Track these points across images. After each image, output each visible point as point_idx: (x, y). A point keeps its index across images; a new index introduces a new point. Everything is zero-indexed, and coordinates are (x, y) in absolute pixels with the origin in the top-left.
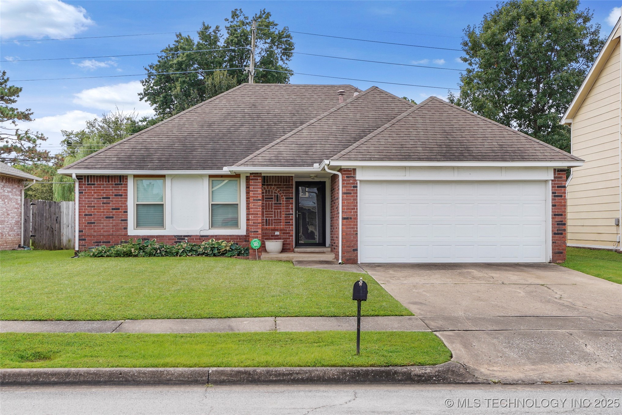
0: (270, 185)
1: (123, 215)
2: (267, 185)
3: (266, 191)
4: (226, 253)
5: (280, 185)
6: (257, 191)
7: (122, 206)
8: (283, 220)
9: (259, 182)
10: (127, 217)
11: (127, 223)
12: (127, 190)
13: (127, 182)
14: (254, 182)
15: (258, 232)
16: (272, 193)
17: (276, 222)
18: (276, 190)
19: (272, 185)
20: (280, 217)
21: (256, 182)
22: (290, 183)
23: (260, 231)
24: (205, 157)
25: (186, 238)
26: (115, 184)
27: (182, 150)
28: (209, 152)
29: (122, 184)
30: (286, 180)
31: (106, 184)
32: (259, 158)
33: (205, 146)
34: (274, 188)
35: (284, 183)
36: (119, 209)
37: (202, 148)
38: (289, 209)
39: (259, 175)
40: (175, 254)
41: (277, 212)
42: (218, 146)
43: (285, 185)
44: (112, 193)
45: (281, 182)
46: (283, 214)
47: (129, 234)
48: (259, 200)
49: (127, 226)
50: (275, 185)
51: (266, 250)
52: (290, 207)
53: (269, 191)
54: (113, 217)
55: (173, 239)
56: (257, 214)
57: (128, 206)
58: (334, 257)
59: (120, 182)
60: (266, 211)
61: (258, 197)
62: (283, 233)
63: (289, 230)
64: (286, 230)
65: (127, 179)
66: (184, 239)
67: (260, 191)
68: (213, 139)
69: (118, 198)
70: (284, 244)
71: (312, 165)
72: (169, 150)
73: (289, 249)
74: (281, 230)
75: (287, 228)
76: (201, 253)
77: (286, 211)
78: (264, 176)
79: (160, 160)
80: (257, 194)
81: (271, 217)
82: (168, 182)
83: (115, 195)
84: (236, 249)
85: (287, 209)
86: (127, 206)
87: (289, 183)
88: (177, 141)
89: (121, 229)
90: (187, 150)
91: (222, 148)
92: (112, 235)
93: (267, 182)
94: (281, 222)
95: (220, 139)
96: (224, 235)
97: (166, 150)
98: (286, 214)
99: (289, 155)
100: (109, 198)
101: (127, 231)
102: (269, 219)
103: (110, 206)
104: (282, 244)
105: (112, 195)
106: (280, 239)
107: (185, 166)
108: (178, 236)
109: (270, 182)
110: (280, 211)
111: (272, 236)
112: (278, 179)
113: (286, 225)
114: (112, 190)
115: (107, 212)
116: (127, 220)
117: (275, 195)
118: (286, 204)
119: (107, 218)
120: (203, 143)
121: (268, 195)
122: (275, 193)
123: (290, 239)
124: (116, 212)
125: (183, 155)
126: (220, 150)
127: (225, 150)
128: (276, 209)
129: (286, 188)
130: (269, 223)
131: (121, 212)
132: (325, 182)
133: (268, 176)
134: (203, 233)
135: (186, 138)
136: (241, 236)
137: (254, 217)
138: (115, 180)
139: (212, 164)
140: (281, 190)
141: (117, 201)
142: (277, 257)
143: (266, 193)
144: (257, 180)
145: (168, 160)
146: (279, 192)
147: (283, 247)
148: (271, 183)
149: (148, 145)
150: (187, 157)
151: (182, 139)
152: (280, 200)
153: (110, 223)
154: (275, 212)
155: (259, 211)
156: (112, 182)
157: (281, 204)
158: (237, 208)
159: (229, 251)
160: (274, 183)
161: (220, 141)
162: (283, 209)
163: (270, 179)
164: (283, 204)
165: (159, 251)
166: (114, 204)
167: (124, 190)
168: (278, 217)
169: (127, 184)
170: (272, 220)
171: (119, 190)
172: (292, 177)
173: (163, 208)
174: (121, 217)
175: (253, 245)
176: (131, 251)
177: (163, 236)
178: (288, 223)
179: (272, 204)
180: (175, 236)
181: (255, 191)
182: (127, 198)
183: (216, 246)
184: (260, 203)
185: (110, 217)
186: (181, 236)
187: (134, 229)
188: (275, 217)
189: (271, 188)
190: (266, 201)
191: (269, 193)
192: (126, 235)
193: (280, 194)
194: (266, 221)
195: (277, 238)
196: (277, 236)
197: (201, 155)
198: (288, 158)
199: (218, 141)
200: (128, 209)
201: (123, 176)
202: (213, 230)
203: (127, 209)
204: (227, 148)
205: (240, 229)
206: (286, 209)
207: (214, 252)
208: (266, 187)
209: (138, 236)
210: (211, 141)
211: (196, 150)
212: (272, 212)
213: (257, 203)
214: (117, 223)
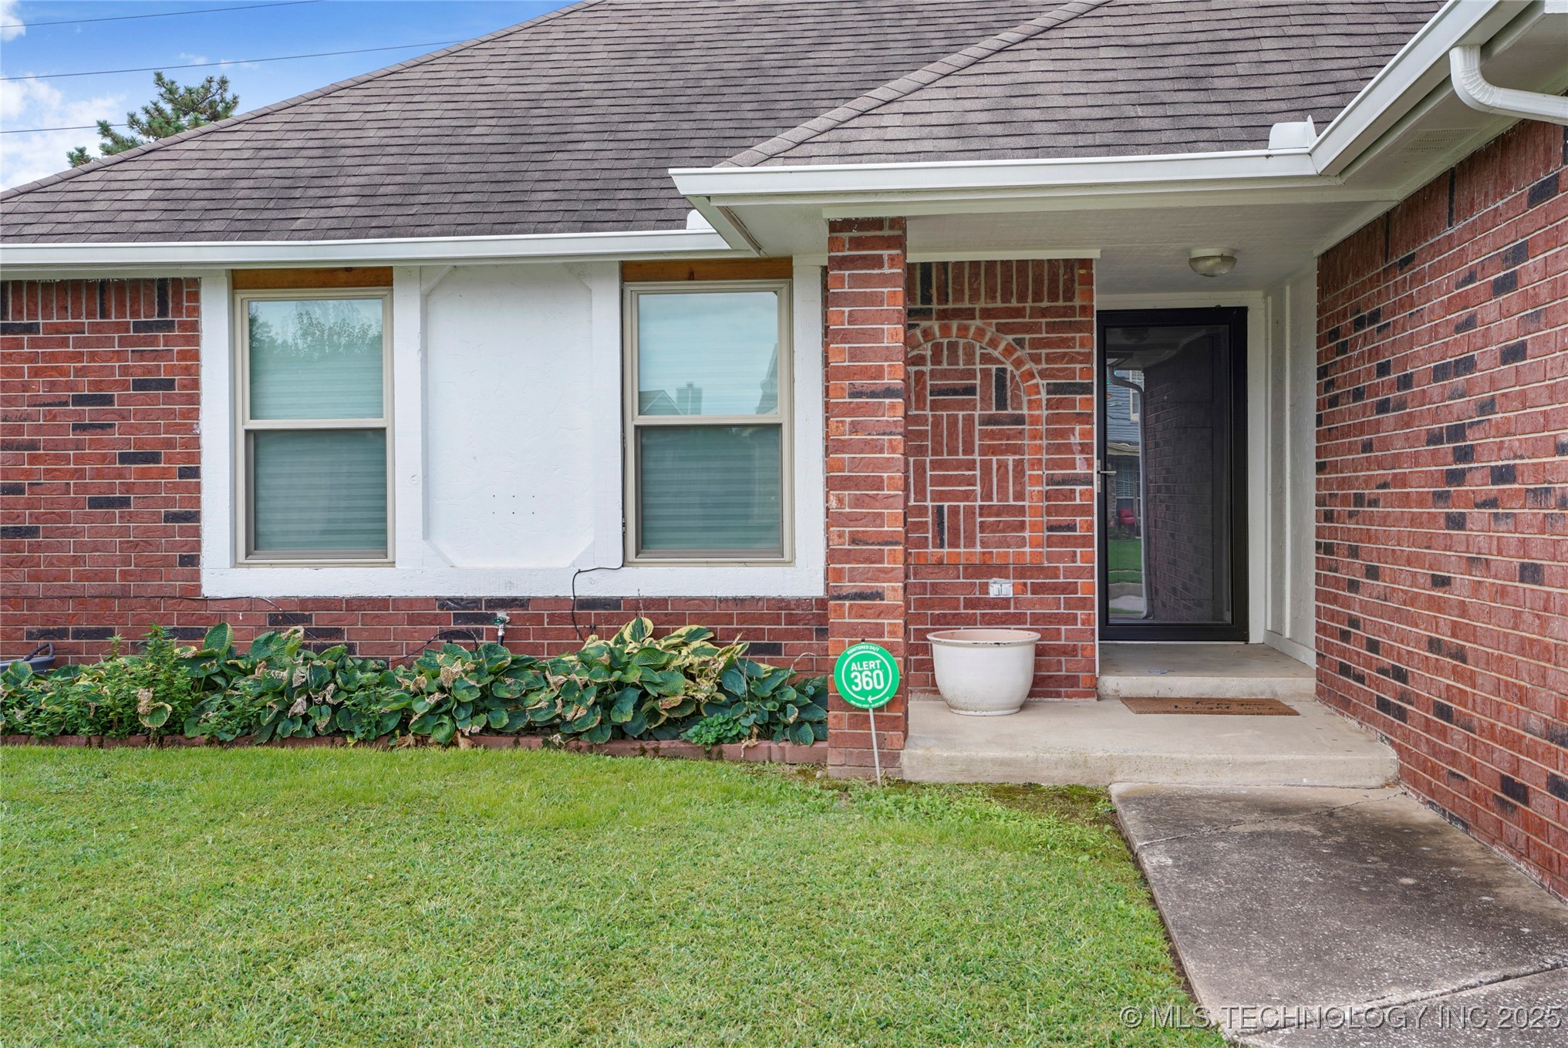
0: (957, 314)
1: (175, 487)
2: (943, 315)
3: (937, 349)
4: (696, 716)
5: (1019, 312)
6: (876, 336)
7: (169, 444)
8: (1035, 512)
9: (886, 280)
10: (198, 500)
11: (197, 532)
12: (196, 356)
13: (196, 311)
14: (856, 281)
15: (879, 595)
16: (970, 358)
17: (995, 528)
18: (993, 344)
19: (970, 314)
20: (1020, 495)
21: (866, 281)
22: (1077, 302)
23: (893, 592)
24: (606, 174)
25: (501, 614)
26: (138, 327)
27: (502, 149)
28: (636, 154)
29: (169, 326)
30: (1054, 280)
31: (94, 328)
32: (886, 121)
33: (622, 127)
34: (981, 333)
35: (1038, 297)
36: (154, 458)
37: (606, 136)
38: (1068, 449)
39: (886, 232)
40: (392, 723)
41: (1002, 465)
42: (685, 125)
43: (1044, 313)
44: (125, 370)
45: (1022, 298)
46: (1035, 480)
47: (208, 591)
48: (889, 392)
49: (197, 546)
50: (987, 314)
51: (934, 684)
52: (1075, 440)
53: (953, 347)
54: (124, 502)
55: (435, 620)
56: (878, 484)
57: (204, 442)
58: (1392, 771)
59: (163, 312)
60: (935, 465)
61: (879, 373)
62: (1037, 589)
63: (1069, 572)
64: (1054, 573)
65: (195, 297)
66: (490, 619)
67: (893, 336)
68: (669, 100)
69: (155, 400)
70: (1040, 651)
71: (1257, 136)
72: (436, 149)
73: (1072, 681)
74: (1022, 572)
75: (1060, 557)
76: (540, 718)
77: (1053, 464)
78: (926, 267)
79: (367, 194)
80: (875, 353)
81: (968, 496)
82: (406, 308)
83: (139, 385)
84: (752, 696)
85: (1059, 448)
86: (196, 442)
87: (1069, 297)
88: (491, 113)
89: (167, 562)
90: (524, 148)
91: (703, 133)
92: (124, 595)
93: (943, 298)
94: (1022, 526)
95: (705, 99)
96: (704, 600)
97: (420, 149)
98: (1051, 481)
99: (1081, 100)
100: (109, 400)
101: (196, 576)
102: (954, 511)
103: (113, 444)
104: (1029, 653)
105: (124, 385)
106: (1017, 620)
107: (487, 218)
108: (458, 601)
109: (959, 297)
110: (1019, 464)
111: (971, 604)
112: (1007, 282)
113: (1050, 543)
114: (119, 356)
115: (99, 474)
116: (195, 517)
117: (986, 373)
118: (1050, 420)
119: (95, 503)
120: (616, 118)
121: (944, 374)
122: (986, 358)
123: (1073, 619)
124: (143, 474)
125: (498, 167)
126: (694, 143)
127: (720, 143)
128: (994, 450)
129: (1052, 327)
130: (955, 531)
131: (164, 473)
132: (1243, 311)
133: (945, 264)
134: (588, 589)
135: (535, 102)
136: (799, 602)
137: (857, 502)
138: (135, 301)
139: (634, 205)
140: (1020, 343)
141: (146, 415)
142: (1003, 763)
143: (936, 359)
144: (878, 262)
145: (410, 192)
146: (1008, 351)
147: (1037, 666)
148: (966, 305)
149: (341, 134)
150: (517, 177)
151: (518, 104)
152: (1016, 397)
153: (110, 532)
154: (986, 467)
155: (887, 464)
156: (121, 313)
157: (1019, 420)
158: (778, 445)
159: (713, 705)
160: (982, 304)
161: (700, 107)
162: (1034, 447)
163: (958, 278)
164: (1035, 420)
165: (300, 706)
166: (137, 429)
167: (183, 356)
168: (1003, 496)
169: (194, 326)
170: (970, 512)
171: (157, 355)
172: (1086, 263)
173: (383, 451)
174: (167, 502)
175: (851, 682)
176: (133, 703)
177: (382, 603)
178: (1059, 531)
179: (969, 420)
180: (443, 603)
181: (862, 335)
182: (195, 400)
183: (633, 676)
184: (893, 412)
185: (111, 503)
186: (476, 602)
187: (235, 564)
188: (987, 496)
189: (963, 330)
190: (934, 406)
191: (953, 359)
192: (192, 594)
193: (1018, 363)
194: (939, 523)
195: (1000, 615)
196: (1004, 602)
197: (588, 165)
198: (1076, 113)
199: (693, 108)
200: (204, 460)
201: (177, 282)
202: (642, 569)
203: (196, 457)
204: (732, 133)
205: (791, 563)
206: (1050, 449)
207: (618, 719)
208: (935, 326)
209: (252, 603)
210: (656, 109)
211: (570, 147)
212: (971, 465)
213: (875, 410)
214: (147, 530)
